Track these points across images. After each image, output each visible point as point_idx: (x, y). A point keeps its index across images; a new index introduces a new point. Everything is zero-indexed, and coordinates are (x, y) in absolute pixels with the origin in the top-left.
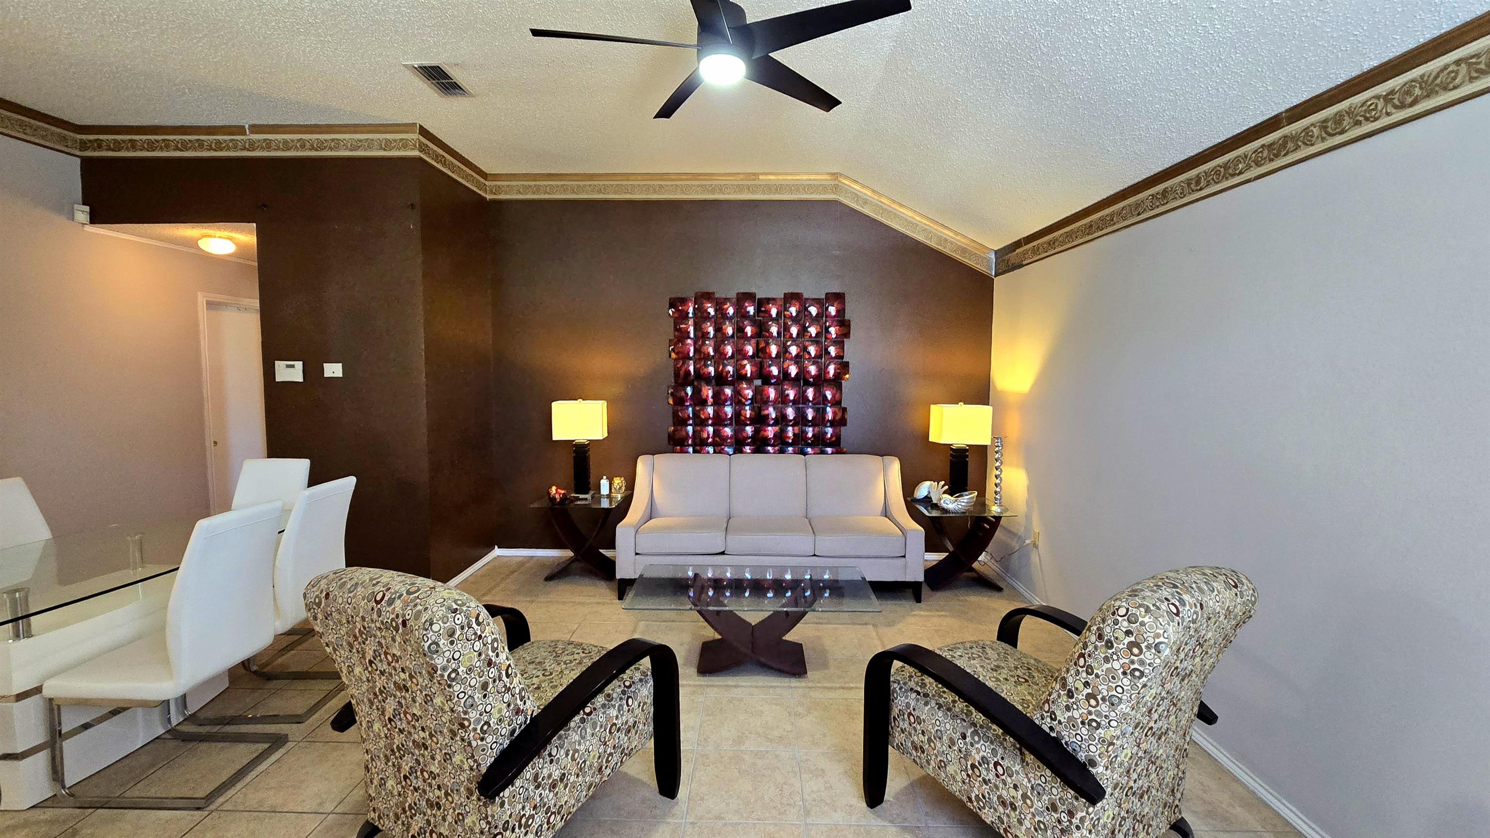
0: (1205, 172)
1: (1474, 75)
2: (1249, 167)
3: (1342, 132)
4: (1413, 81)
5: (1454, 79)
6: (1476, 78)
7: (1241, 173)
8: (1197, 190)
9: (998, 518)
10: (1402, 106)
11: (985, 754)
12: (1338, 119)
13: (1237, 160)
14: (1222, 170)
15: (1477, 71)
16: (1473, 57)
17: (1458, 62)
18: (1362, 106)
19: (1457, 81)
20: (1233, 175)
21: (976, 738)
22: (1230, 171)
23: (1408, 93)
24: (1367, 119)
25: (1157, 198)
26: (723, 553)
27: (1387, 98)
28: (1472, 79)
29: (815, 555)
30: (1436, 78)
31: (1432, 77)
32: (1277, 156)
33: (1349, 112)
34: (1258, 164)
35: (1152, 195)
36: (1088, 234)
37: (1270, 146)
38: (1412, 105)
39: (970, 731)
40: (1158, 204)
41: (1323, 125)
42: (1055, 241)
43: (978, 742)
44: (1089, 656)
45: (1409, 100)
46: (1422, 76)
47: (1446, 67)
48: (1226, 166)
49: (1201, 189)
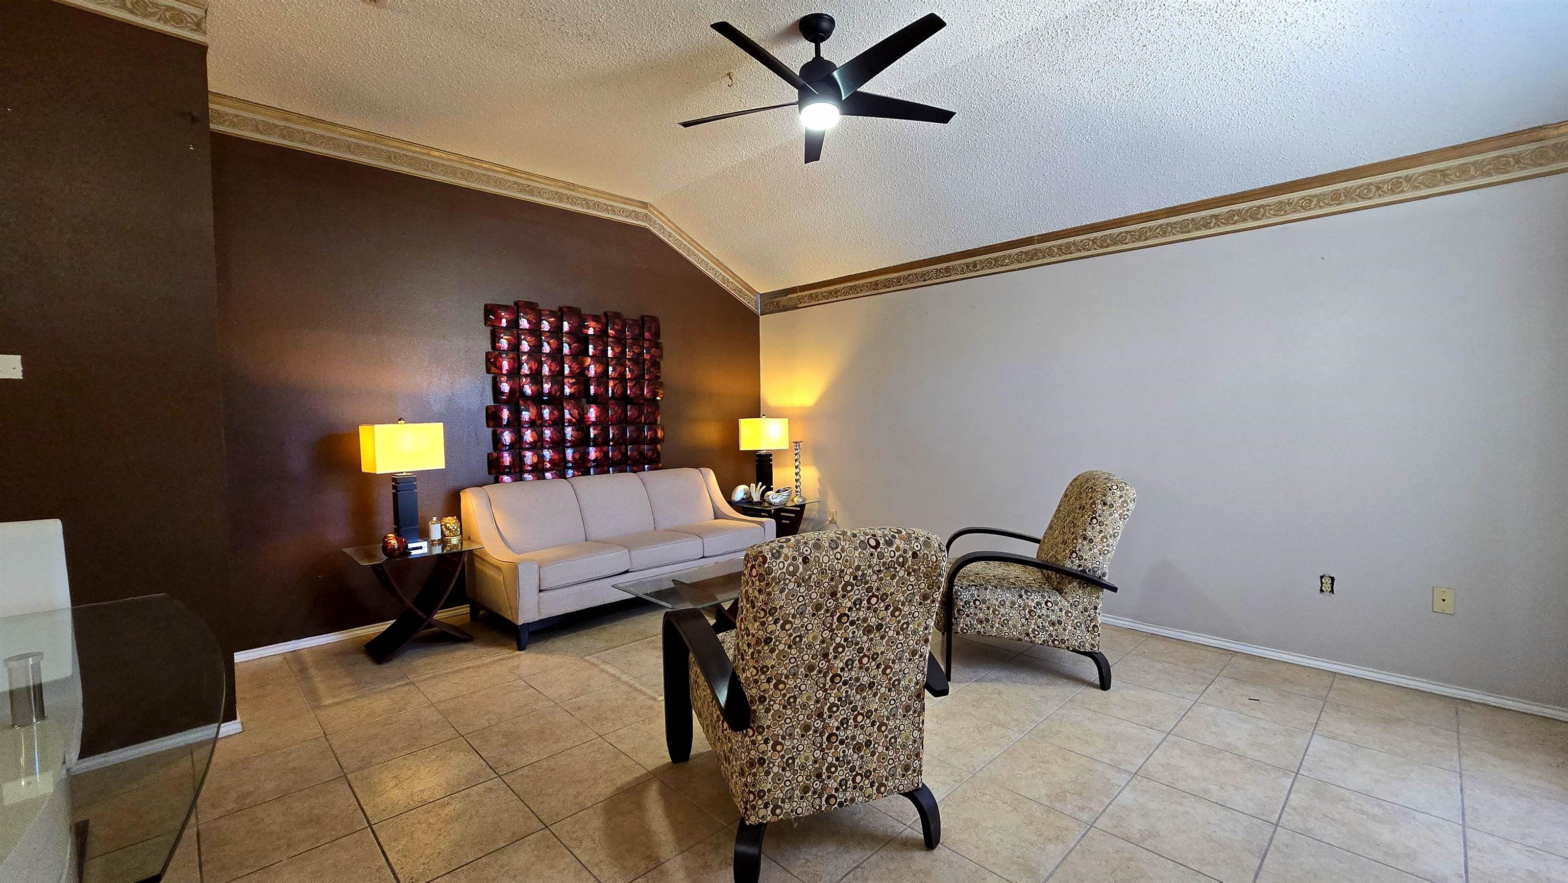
0: (980, 260)
1: (1134, 240)
2: (1012, 263)
3: (1071, 253)
4: (1106, 236)
5: (1126, 239)
6: (1135, 241)
7: (1007, 265)
8: (974, 271)
9: (802, 506)
10: (1102, 247)
11: (1038, 600)
12: (1068, 246)
13: (1005, 257)
14: (993, 261)
15: (1135, 238)
16: (1133, 232)
17: (1126, 232)
18: (1081, 242)
19: (1127, 241)
20: (1002, 266)
21: (1029, 594)
22: (999, 263)
23: (1105, 241)
24: (1084, 249)
25: (940, 272)
26: (627, 572)
27: (1094, 241)
28: (1133, 242)
29: (703, 557)
30: (1117, 237)
31: (1115, 237)
32: (1032, 259)
33: (1074, 243)
34: (1020, 262)
35: (937, 269)
36: (875, 289)
37: (1027, 253)
38: (1106, 247)
39: (1023, 592)
40: (942, 275)
41: (1059, 247)
42: (836, 291)
43: (1031, 595)
44: (1099, 516)
45: (1105, 244)
46: (1110, 234)
47: (1121, 233)
48: (996, 259)
49: (977, 271)
